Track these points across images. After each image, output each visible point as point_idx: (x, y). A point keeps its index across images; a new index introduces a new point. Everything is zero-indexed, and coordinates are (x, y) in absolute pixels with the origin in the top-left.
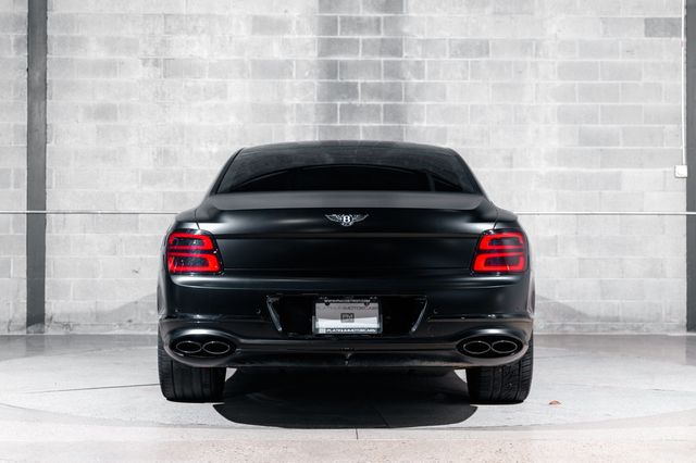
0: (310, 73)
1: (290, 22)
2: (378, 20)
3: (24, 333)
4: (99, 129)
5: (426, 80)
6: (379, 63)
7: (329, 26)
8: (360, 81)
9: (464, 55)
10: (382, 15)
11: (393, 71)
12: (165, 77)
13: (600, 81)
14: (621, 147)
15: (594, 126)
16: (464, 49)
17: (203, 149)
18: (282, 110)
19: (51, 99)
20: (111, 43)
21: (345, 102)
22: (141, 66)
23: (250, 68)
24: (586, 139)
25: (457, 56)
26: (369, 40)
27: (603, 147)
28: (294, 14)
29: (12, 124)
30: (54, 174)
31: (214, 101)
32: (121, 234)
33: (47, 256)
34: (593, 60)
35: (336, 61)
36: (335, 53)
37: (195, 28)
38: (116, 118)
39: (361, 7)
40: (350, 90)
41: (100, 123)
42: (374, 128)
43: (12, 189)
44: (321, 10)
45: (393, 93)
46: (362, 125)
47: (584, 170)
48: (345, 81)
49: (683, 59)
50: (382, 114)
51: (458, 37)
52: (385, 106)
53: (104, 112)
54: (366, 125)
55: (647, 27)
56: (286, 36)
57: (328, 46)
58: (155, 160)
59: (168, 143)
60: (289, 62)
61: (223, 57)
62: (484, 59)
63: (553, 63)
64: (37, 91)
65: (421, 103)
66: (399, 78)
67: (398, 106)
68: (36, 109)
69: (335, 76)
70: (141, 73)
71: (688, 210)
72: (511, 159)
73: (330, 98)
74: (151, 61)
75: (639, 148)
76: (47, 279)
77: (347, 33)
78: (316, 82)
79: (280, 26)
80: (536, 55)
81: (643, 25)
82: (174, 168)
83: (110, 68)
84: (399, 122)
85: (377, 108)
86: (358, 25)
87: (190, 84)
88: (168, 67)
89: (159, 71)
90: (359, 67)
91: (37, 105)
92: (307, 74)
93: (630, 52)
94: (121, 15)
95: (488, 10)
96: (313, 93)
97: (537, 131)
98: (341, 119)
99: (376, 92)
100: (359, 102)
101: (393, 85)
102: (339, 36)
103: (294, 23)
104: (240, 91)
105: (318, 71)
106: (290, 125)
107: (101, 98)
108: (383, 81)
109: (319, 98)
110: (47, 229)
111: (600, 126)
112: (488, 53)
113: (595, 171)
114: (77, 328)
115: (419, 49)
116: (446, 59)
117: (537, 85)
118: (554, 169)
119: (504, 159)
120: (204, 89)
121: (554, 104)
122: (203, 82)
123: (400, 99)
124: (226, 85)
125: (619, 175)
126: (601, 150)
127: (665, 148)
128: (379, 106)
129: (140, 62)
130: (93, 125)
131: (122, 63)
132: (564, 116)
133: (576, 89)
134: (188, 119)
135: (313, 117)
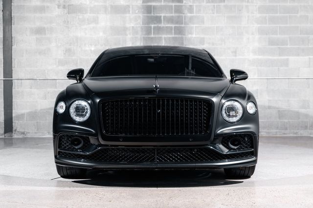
0: (138, 11)
3: (3, 137)
4: (37, 38)
5: (194, 15)
6: (172, 6)
8: (163, 15)
9: (213, 2)
11: (179, 10)
12: (68, 14)
13: (278, 15)
14: (288, 46)
15: (275, 36)
17: (87, 48)
18: (125, 29)
19: (14, 24)
21: (156, 25)
22: (57, 8)
23: (109, 9)
25: (209, 3)
30: (16, 61)
31: (92, 25)
32: (49, 90)
33: (13, 100)
34: (275, 4)
35: (151, 6)
36: (150, 1)
38: (45, 34)
40: (158, 20)
41: (38, 36)
42: (170, 38)
45: (179, 20)
46: (163, 36)
47: (270, 57)
48: (155, 15)
50: (173, 31)
52: (175, 27)
53: (40, 31)
54: (166, 36)
58: (65, 54)
59: (70, 45)
60: (128, 6)
61: (96, 4)
62: (222, 4)
63: (256, 6)
65: (192, 25)
66: (181, 13)
67: (181, 27)
68: (7, 30)
69: (151, 13)
70: (57, 12)
72: (235, 52)
73: (148, 23)
74: (62, 6)
75: (298, 46)
76: (13, 111)
78: (141, 15)
80: (248, 2)
82: (73, 58)
83: (42, 9)
84: (182, 35)
87: (81, 17)
88: (70, 9)
89: (66, 11)
90: (162, 8)
91: (7, 27)
92: (137, 12)
96: (140, 21)
98: (154, 33)
99: (170, 20)
100: (162, 25)
101: (179, 17)
104: (105, 20)
105: (142, 10)
106: (129, 36)
107: (38, 24)
108: (174, 15)
109: (143, 24)
110: (13, 88)
111: (279, 36)
113: (275, 58)
114: (28, 134)
116: (204, 4)
117: (248, 16)
118: (256, 57)
119: (232, 52)
120: (88, 19)
121: (256, 26)
122: (87, 16)
123: (182, 24)
124: (98, 17)
125: (287, 60)
126: (279, 48)
127: (310, 46)
128: (172, 27)
129: (57, 6)
130: (34, 37)
131: (48, 7)
132: (261, 31)
133: (267, 18)
134: (80, 34)
135: (140, 33)
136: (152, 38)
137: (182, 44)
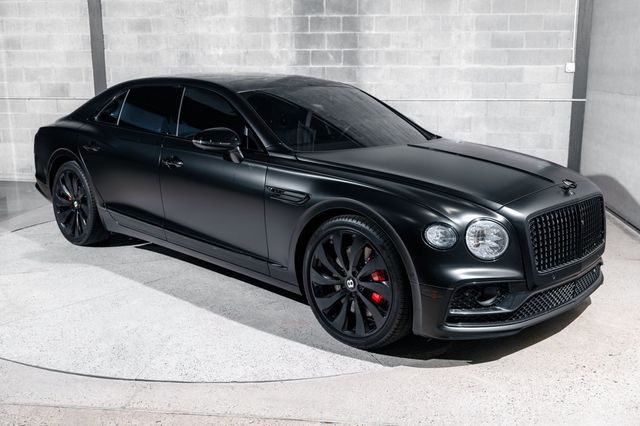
4: (139, 38)
14: (524, 49)
15: (504, 32)
17: (212, 53)
18: (268, 22)
19: (104, 15)
21: (314, 16)
27: (510, 49)
29: (80, 35)
31: (219, 16)
38: (150, 30)
40: (318, 6)
41: (140, 34)
42: (336, 35)
43: (84, 82)
45: (350, 7)
46: (326, 33)
47: (494, 67)
50: (341, 24)
52: (344, 18)
53: (142, 26)
54: (330, 33)
58: (180, 61)
59: (187, 48)
64: (95, 11)
65: (371, 15)
67: (352, 18)
68: (96, 24)
71: (573, 97)
72: (438, 58)
75: (539, 49)
82: (192, 66)
84: (354, 30)
85: (338, 19)
91: (95, 20)
96: (291, 9)
98: (311, 28)
99: (337, 7)
100: (324, 15)
101: (350, 1)
104: (237, 9)
106: (274, 34)
107: (139, 15)
109: (295, 13)
111: (508, 32)
113: (502, 67)
118: (472, 66)
119: (434, 58)
120: (212, 7)
121: (473, 15)
123: (355, 13)
124: (227, 4)
125: (522, 69)
126: (508, 51)
127: (559, 49)
130: (134, 35)
132: (481, 24)
133: (491, 2)
134: (201, 30)
135: (290, 27)
136: (309, 36)
137: (355, 45)
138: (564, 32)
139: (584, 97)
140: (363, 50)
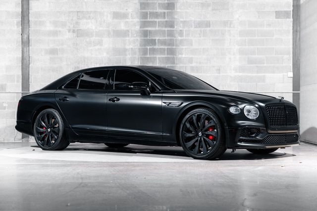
0: (137, 35)
1: (128, 14)
2: (164, 13)
3: (21, 141)
4: (51, 58)
5: (184, 38)
6: (165, 31)
7: (144, 16)
8: (157, 38)
9: (200, 27)
10: (166, 11)
11: (171, 34)
12: (77, 37)
13: (256, 38)
14: (265, 65)
15: (254, 56)
16: (200, 24)
18: (125, 50)
19: (31, 46)
20: (55, 23)
21: (151, 47)
22: (68, 33)
23: (112, 33)
24: (250, 62)
25: (197, 28)
26: (161, 21)
27: (258, 65)
28: (130, 10)
29: (16, 56)
30: (32, 77)
31: (97, 47)
34: (253, 29)
35: (147, 30)
36: (147, 27)
37: (89, 17)
38: (58, 54)
39: (157, 7)
40: (153, 42)
41: (51, 56)
42: (163, 57)
43: (16, 83)
44: (141, 9)
45: (171, 43)
46: (158, 56)
47: (250, 74)
48: (151, 38)
49: (291, 28)
50: (166, 52)
51: (198, 20)
52: (167, 48)
53: (53, 52)
54: (160, 56)
55: (276, 15)
56: (127, 20)
57: (144, 24)
60: (128, 31)
61: (101, 29)
62: (208, 29)
63: (237, 30)
64: (26, 43)
65: (182, 47)
66: (173, 37)
67: (172, 49)
68: (25, 51)
69: (147, 37)
70: (67, 35)
71: (293, 91)
72: (219, 70)
73: (145, 45)
74: (72, 30)
75: (273, 65)
77: (152, 19)
78: (139, 39)
79: (124, 16)
80: (230, 27)
81: (275, 14)
83: (55, 33)
84: (173, 55)
85: (164, 49)
86: (156, 15)
87: (88, 40)
88: (79, 33)
89: (75, 35)
90: (156, 32)
91: (25, 49)
92: (135, 35)
93: (269, 25)
94: (59, 12)
95: (210, 8)
96: (138, 43)
97: (230, 58)
98: (149, 53)
99: (164, 43)
100: (156, 47)
101: (171, 39)
102: (148, 20)
103: (130, 15)
104: (108, 43)
105: (140, 34)
106: (128, 56)
107: (52, 46)
108: (166, 38)
109: (140, 46)
111: (256, 56)
112: (210, 26)
113: (254, 75)
115: (181, 25)
117: (230, 39)
118: (237, 74)
119: (216, 70)
120: (93, 42)
121: (237, 47)
122: (93, 39)
123: (174, 46)
124: (102, 40)
125: (264, 76)
127: (284, 65)
128: (165, 48)
129: (67, 31)
130: (48, 57)
131: (60, 31)
132: (242, 52)
133: (247, 40)
134: (87, 54)
135: (138, 53)
136: (148, 58)
137: (174, 63)
138: (286, 56)
139: (299, 91)
140: (178, 65)
